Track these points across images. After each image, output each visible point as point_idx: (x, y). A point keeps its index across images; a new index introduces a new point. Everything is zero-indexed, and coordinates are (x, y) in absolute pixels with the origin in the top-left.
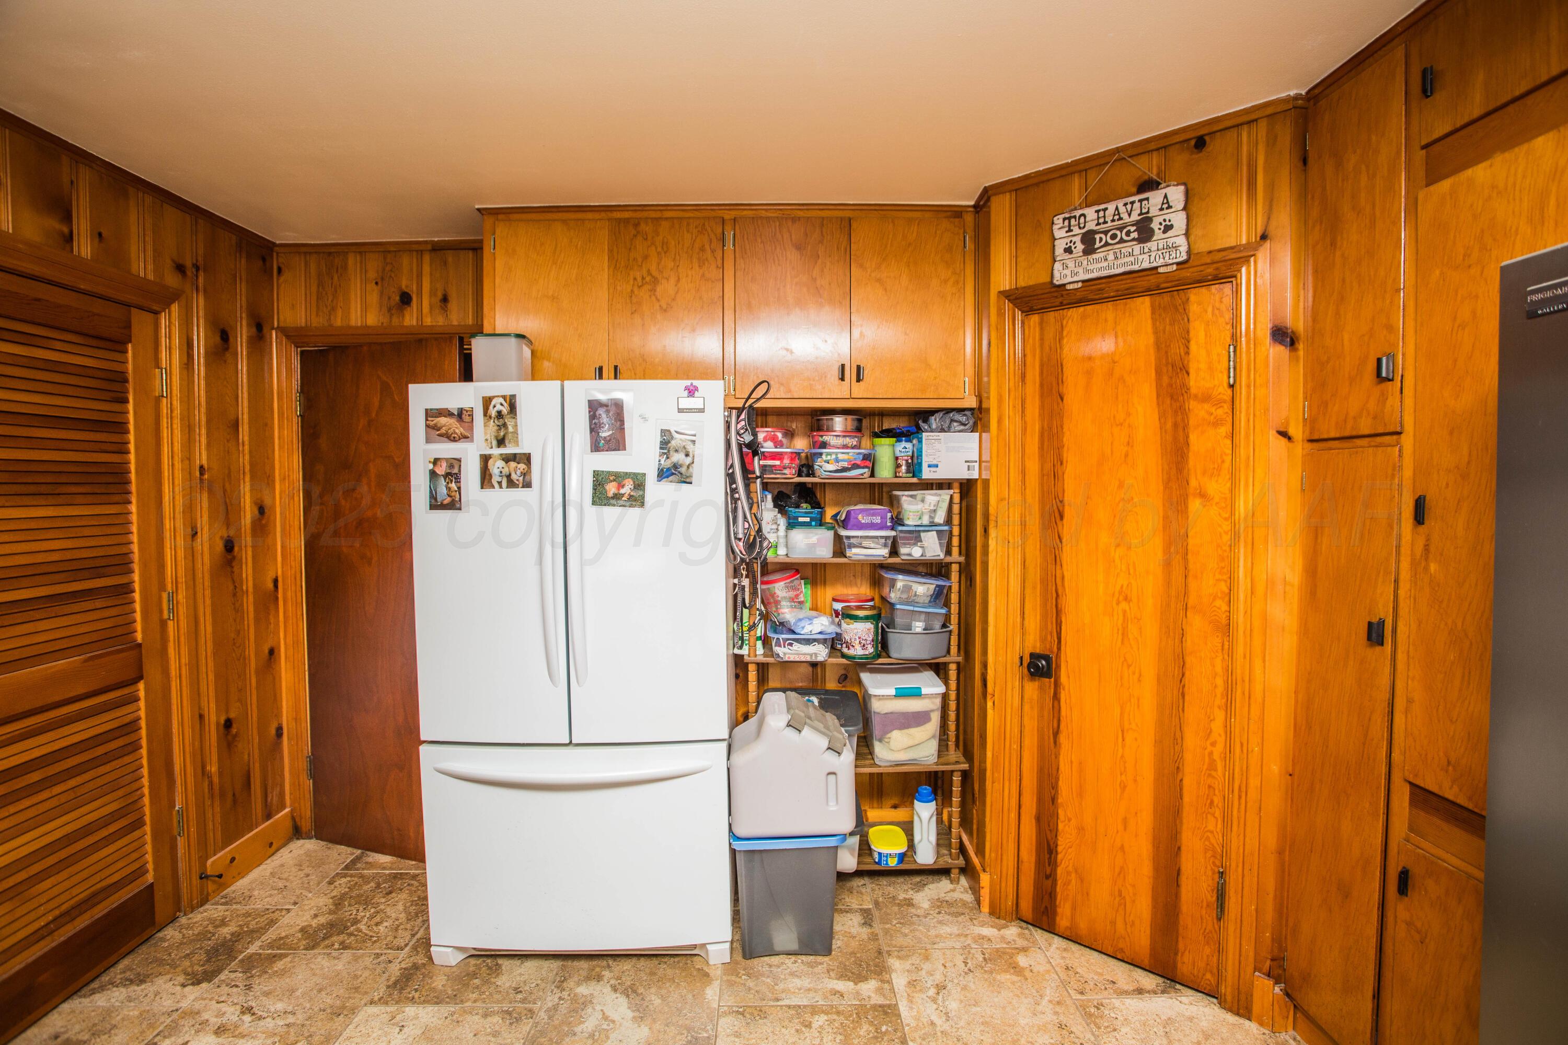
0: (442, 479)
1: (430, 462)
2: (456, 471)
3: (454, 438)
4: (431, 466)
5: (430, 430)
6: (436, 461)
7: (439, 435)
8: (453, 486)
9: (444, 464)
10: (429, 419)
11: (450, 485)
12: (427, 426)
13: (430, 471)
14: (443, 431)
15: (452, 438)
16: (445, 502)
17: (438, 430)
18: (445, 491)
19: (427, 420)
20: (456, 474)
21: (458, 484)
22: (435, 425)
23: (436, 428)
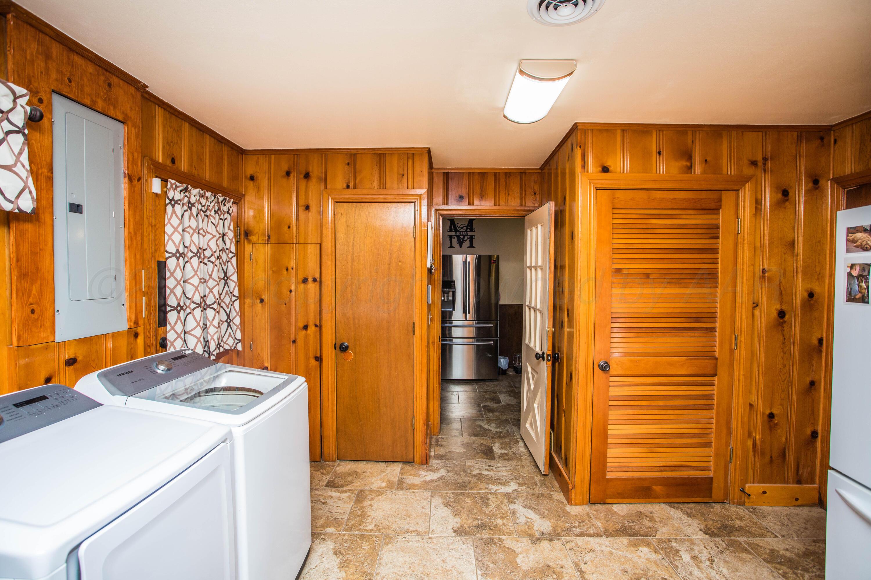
0: (856, 279)
1: (848, 267)
2: (865, 273)
3: (867, 248)
4: (848, 270)
5: (849, 243)
6: (852, 266)
7: (857, 247)
8: (863, 284)
9: (858, 268)
10: (850, 235)
11: (861, 284)
12: (848, 240)
13: (848, 273)
14: (858, 243)
15: (865, 248)
16: (857, 297)
17: (855, 243)
18: (857, 288)
19: (848, 236)
20: (866, 276)
21: (867, 284)
22: (853, 239)
23: (854, 241)
